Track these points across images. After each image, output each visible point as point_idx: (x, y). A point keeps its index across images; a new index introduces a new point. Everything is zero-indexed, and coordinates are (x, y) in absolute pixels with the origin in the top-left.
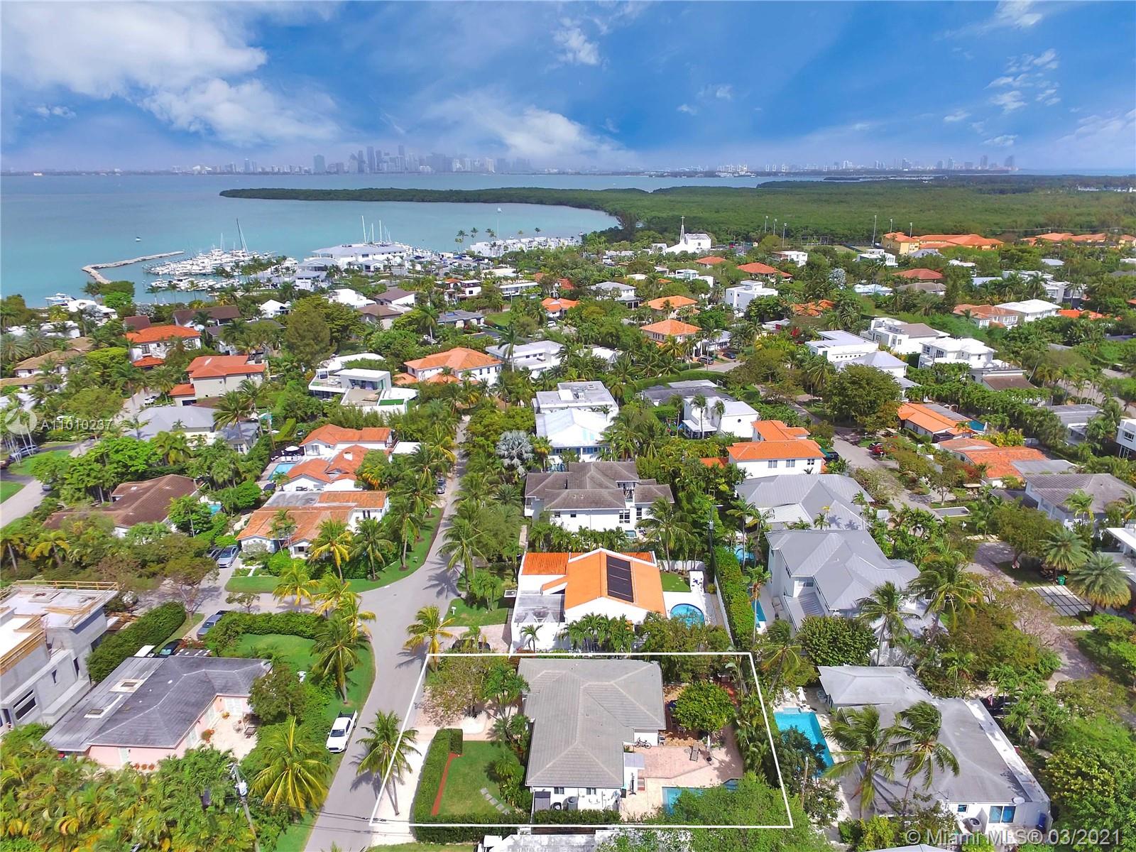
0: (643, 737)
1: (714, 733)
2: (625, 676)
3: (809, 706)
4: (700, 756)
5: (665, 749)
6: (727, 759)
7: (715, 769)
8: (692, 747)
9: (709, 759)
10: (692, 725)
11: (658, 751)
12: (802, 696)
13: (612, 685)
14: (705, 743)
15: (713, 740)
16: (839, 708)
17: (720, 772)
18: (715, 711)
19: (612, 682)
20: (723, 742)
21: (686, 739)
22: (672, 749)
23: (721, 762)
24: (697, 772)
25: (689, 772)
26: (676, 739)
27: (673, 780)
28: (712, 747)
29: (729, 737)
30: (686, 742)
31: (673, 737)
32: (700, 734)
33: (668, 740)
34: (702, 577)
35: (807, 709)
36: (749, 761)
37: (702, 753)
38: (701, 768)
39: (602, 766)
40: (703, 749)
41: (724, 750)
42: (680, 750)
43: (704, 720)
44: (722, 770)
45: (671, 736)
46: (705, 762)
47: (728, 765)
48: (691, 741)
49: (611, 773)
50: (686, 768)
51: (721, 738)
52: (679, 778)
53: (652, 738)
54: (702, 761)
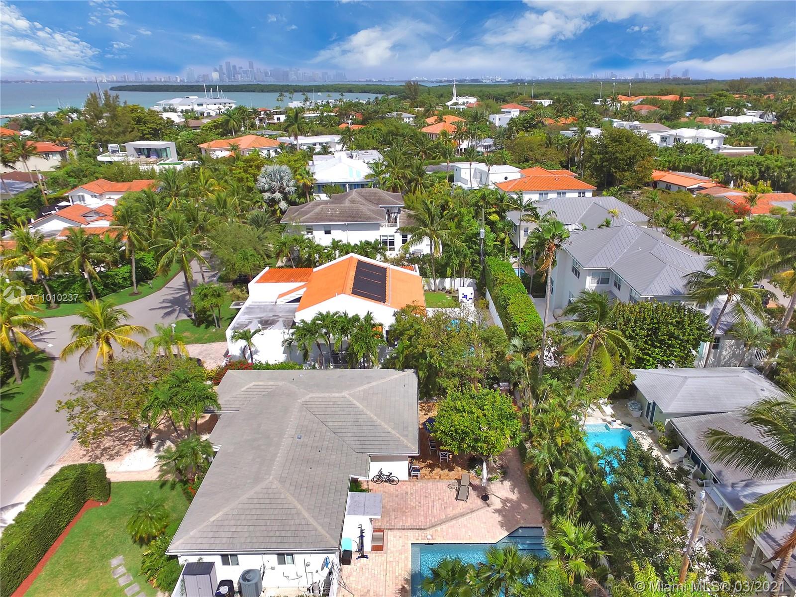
0: (387, 467)
1: (491, 459)
2: (366, 387)
3: (619, 422)
4: (472, 493)
5: (419, 485)
6: (514, 497)
7: (497, 511)
8: (459, 481)
9: (485, 498)
10: (459, 448)
11: (409, 488)
12: (609, 410)
13: (344, 397)
14: (478, 474)
15: (490, 470)
16: (667, 420)
17: (504, 516)
18: (494, 425)
19: (345, 394)
20: (505, 473)
21: (451, 469)
22: (431, 484)
23: (505, 501)
24: (467, 517)
25: (453, 519)
26: (437, 470)
27: (429, 533)
28: (489, 480)
29: (514, 464)
30: (451, 473)
31: (432, 467)
32: (472, 462)
33: (424, 471)
34: (473, 292)
35: (617, 425)
36: (555, 500)
37: (475, 488)
38: (473, 511)
39: (306, 515)
40: (476, 482)
41: (507, 484)
42: (442, 485)
43: (476, 440)
44: (507, 513)
45: (429, 466)
46: (479, 502)
47: (516, 506)
48: (458, 471)
49: (320, 528)
50: (451, 512)
51: (502, 467)
52: (438, 528)
53: (400, 469)
54: (474, 499)
